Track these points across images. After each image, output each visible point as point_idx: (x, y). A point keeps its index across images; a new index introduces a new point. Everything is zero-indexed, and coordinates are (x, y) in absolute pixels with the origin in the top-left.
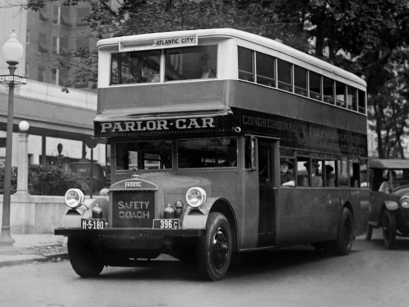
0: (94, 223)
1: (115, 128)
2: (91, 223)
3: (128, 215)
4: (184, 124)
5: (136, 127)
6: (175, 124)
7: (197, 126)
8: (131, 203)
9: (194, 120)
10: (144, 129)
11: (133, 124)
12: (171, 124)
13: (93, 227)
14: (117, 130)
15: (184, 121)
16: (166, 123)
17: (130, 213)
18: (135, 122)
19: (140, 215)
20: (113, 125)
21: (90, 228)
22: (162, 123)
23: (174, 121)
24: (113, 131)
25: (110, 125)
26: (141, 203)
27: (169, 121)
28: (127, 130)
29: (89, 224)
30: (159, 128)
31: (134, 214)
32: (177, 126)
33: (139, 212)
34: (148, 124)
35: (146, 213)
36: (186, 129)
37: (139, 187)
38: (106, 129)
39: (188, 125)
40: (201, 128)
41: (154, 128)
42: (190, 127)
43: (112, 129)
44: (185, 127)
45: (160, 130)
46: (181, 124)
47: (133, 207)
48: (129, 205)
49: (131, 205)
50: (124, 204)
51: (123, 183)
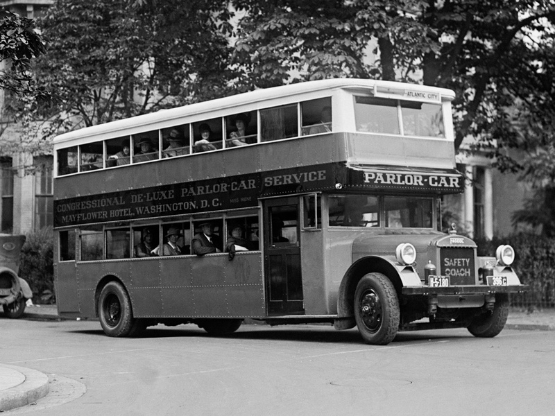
0: (440, 280)
1: (377, 179)
2: (438, 281)
3: (453, 272)
4: (436, 181)
5: (396, 180)
6: (428, 181)
7: (446, 185)
8: (455, 260)
9: (444, 179)
10: (403, 183)
11: (394, 176)
12: (426, 180)
13: (439, 284)
14: (379, 181)
15: (436, 178)
16: (421, 178)
17: (454, 270)
18: (395, 174)
19: (462, 272)
20: (376, 176)
21: (436, 286)
22: (418, 178)
23: (427, 177)
24: (376, 182)
25: (374, 176)
26: (463, 260)
27: (424, 177)
28: (388, 182)
29: (436, 282)
30: (416, 184)
31: (458, 271)
32: (431, 183)
33: (462, 269)
34: (406, 177)
35: (467, 271)
36: (437, 187)
37: (462, 244)
38: (369, 180)
39: (439, 184)
40: (449, 188)
41: (411, 183)
42: (440, 185)
43: (375, 179)
44: (436, 184)
45: (416, 186)
46: (434, 181)
47: (457, 264)
48: (453, 262)
49: (455, 262)
50: (449, 261)
51: (449, 240)
